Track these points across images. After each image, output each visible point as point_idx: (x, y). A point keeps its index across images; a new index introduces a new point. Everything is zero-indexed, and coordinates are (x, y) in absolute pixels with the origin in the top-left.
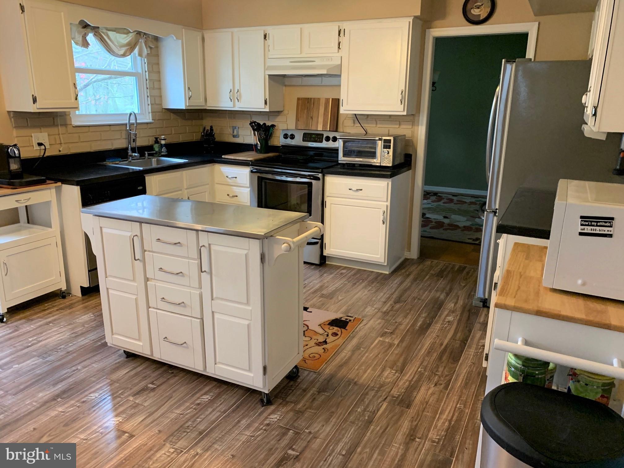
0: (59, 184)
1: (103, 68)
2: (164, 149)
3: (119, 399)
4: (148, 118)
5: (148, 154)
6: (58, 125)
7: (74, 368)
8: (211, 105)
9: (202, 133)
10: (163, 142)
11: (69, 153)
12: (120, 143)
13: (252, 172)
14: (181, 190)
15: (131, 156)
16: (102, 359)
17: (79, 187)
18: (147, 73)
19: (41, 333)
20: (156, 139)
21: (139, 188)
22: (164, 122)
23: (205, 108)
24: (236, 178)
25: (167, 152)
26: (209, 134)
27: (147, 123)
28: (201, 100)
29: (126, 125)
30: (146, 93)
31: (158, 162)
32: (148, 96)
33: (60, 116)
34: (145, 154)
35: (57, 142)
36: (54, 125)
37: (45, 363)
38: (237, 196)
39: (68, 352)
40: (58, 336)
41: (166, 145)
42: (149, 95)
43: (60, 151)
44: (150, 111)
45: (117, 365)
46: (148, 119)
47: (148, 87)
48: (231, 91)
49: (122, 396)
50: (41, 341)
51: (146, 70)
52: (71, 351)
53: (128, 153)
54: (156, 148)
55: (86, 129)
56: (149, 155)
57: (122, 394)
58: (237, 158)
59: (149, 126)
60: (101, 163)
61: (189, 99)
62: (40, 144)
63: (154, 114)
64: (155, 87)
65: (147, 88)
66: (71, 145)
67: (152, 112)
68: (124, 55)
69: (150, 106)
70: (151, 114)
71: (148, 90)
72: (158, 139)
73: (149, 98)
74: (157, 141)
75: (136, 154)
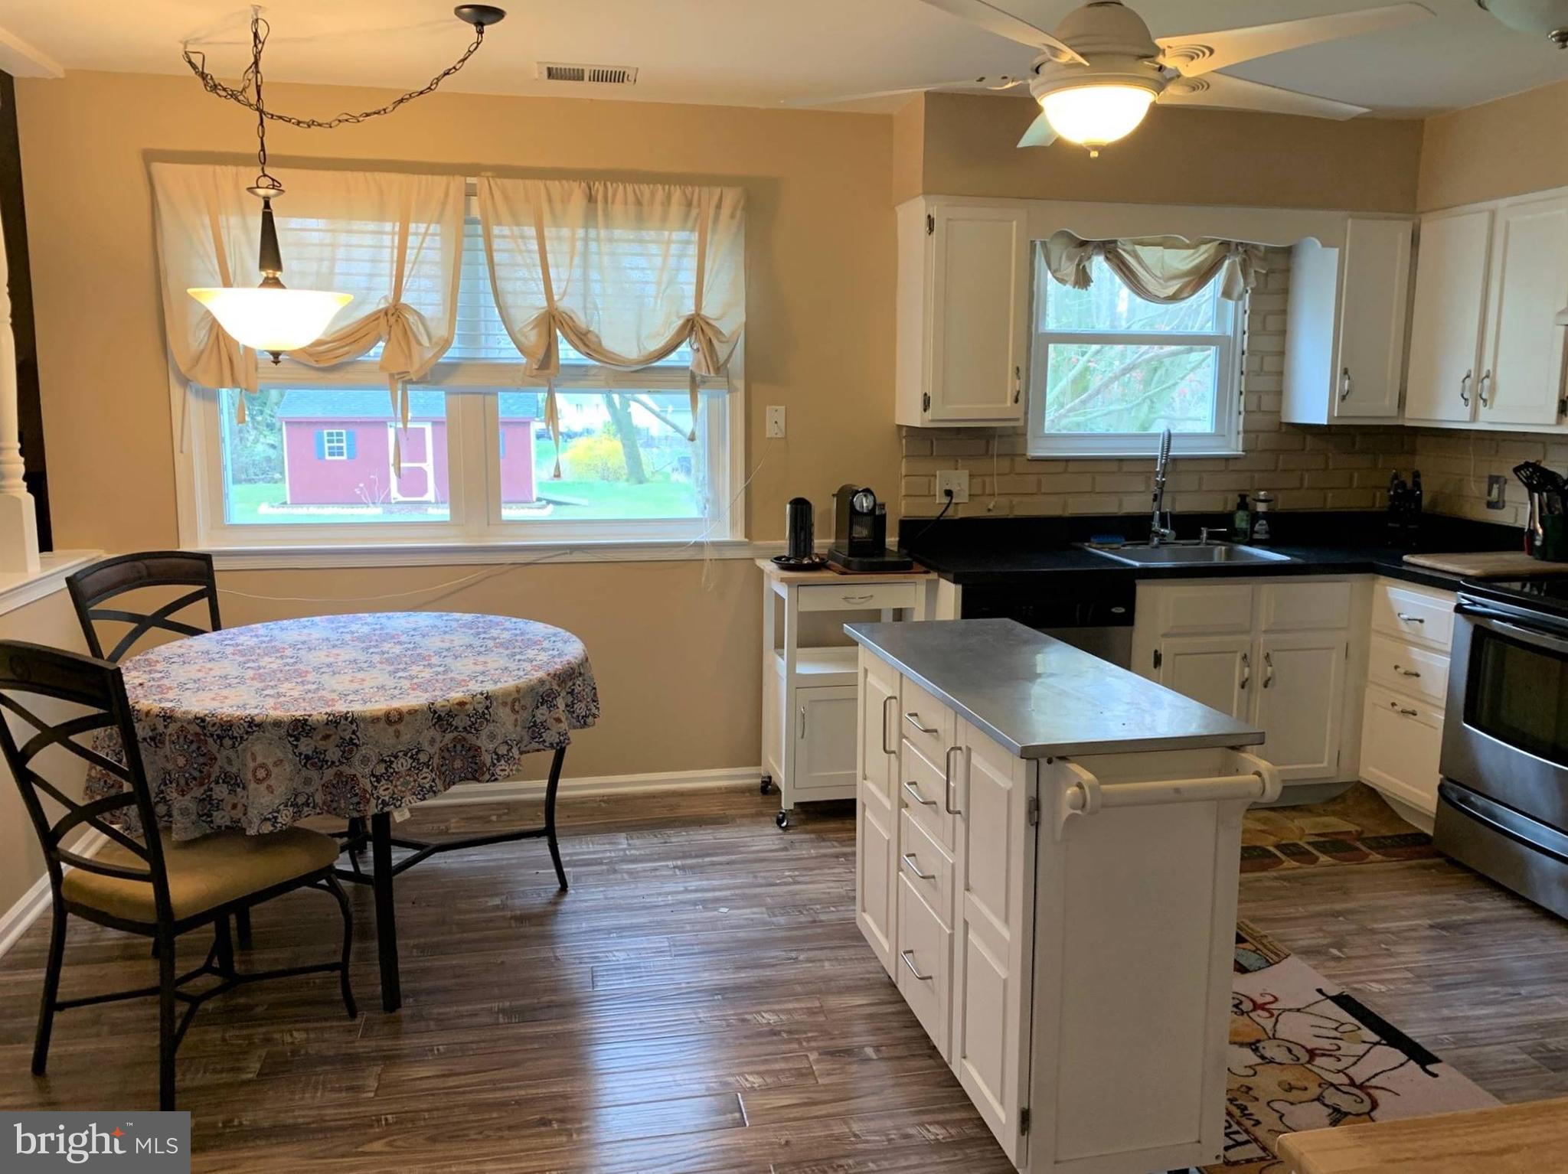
0: (933, 576)
1: (1167, 329)
2: (1261, 526)
3: (795, 1046)
4: (1233, 445)
5: (1209, 533)
6: (993, 455)
7: (793, 954)
8: (1415, 416)
9: (1389, 491)
10: (1261, 508)
11: (1011, 516)
12: (1136, 503)
13: (1459, 609)
14: (1247, 632)
15: (1157, 534)
16: (851, 959)
17: (960, 587)
18: (1246, 336)
19: (812, 869)
20: (1243, 497)
21: (1113, 610)
22: (1281, 457)
23: (1399, 423)
24: (1421, 621)
25: (1266, 533)
26: (1406, 495)
27: (1227, 459)
28: (1387, 402)
29: (1154, 459)
30: (1238, 383)
31: (1229, 554)
32: (1241, 393)
33: (1000, 436)
34: (1200, 533)
35: (987, 492)
36: (987, 454)
37: (765, 923)
38: (1417, 675)
39: (814, 921)
40: (832, 884)
41: (1266, 515)
42: (1243, 389)
43: (989, 510)
44: (1241, 428)
45: (861, 983)
46: (1234, 447)
47: (1244, 369)
48: (1468, 376)
49: (804, 1044)
50: (799, 883)
51: (1246, 328)
52: (821, 921)
53: (1151, 526)
54: (1241, 521)
55: (1060, 467)
56: (1211, 536)
57: (808, 1040)
58: (1440, 566)
59: (1232, 466)
60: (1079, 544)
61: (1343, 398)
62: (949, 493)
63: (1253, 435)
64: (1266, 368)
65: (1242, 373)
66: (1016, 500)
67: (1245, 432)
68: (1174, 298)
69: (1242, 417)
70: (1241, 436)
71: (1243, 377)
72: (1248, 500)
73: (1242, 397)
74: (1243, 505)
75: (1167, 531)
